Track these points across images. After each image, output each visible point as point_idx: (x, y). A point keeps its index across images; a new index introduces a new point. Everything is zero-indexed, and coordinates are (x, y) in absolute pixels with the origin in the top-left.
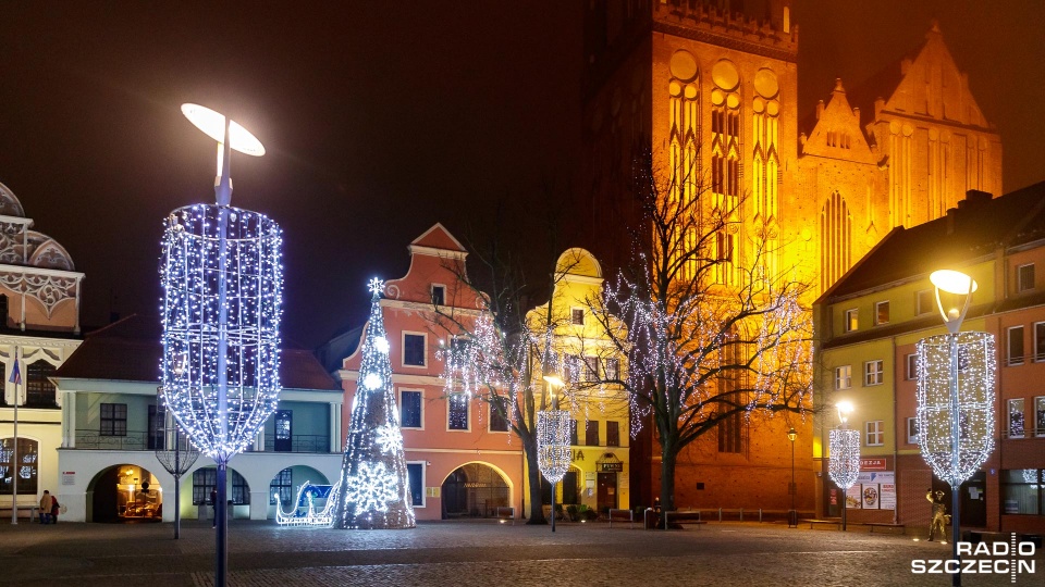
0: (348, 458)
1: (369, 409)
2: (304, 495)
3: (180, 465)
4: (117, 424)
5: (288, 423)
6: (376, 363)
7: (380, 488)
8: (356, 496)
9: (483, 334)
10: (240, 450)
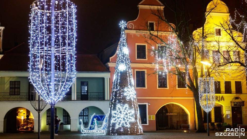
0: (112, 103)
1: (120, 79)
2: (93, 120)
3: (40, 107)
4: (16, 90)
5: (86, 87)
6: (123, 59)
7: (126, 116)
8: (116, 120)
9: (172, 43)
10: (60, 99)
